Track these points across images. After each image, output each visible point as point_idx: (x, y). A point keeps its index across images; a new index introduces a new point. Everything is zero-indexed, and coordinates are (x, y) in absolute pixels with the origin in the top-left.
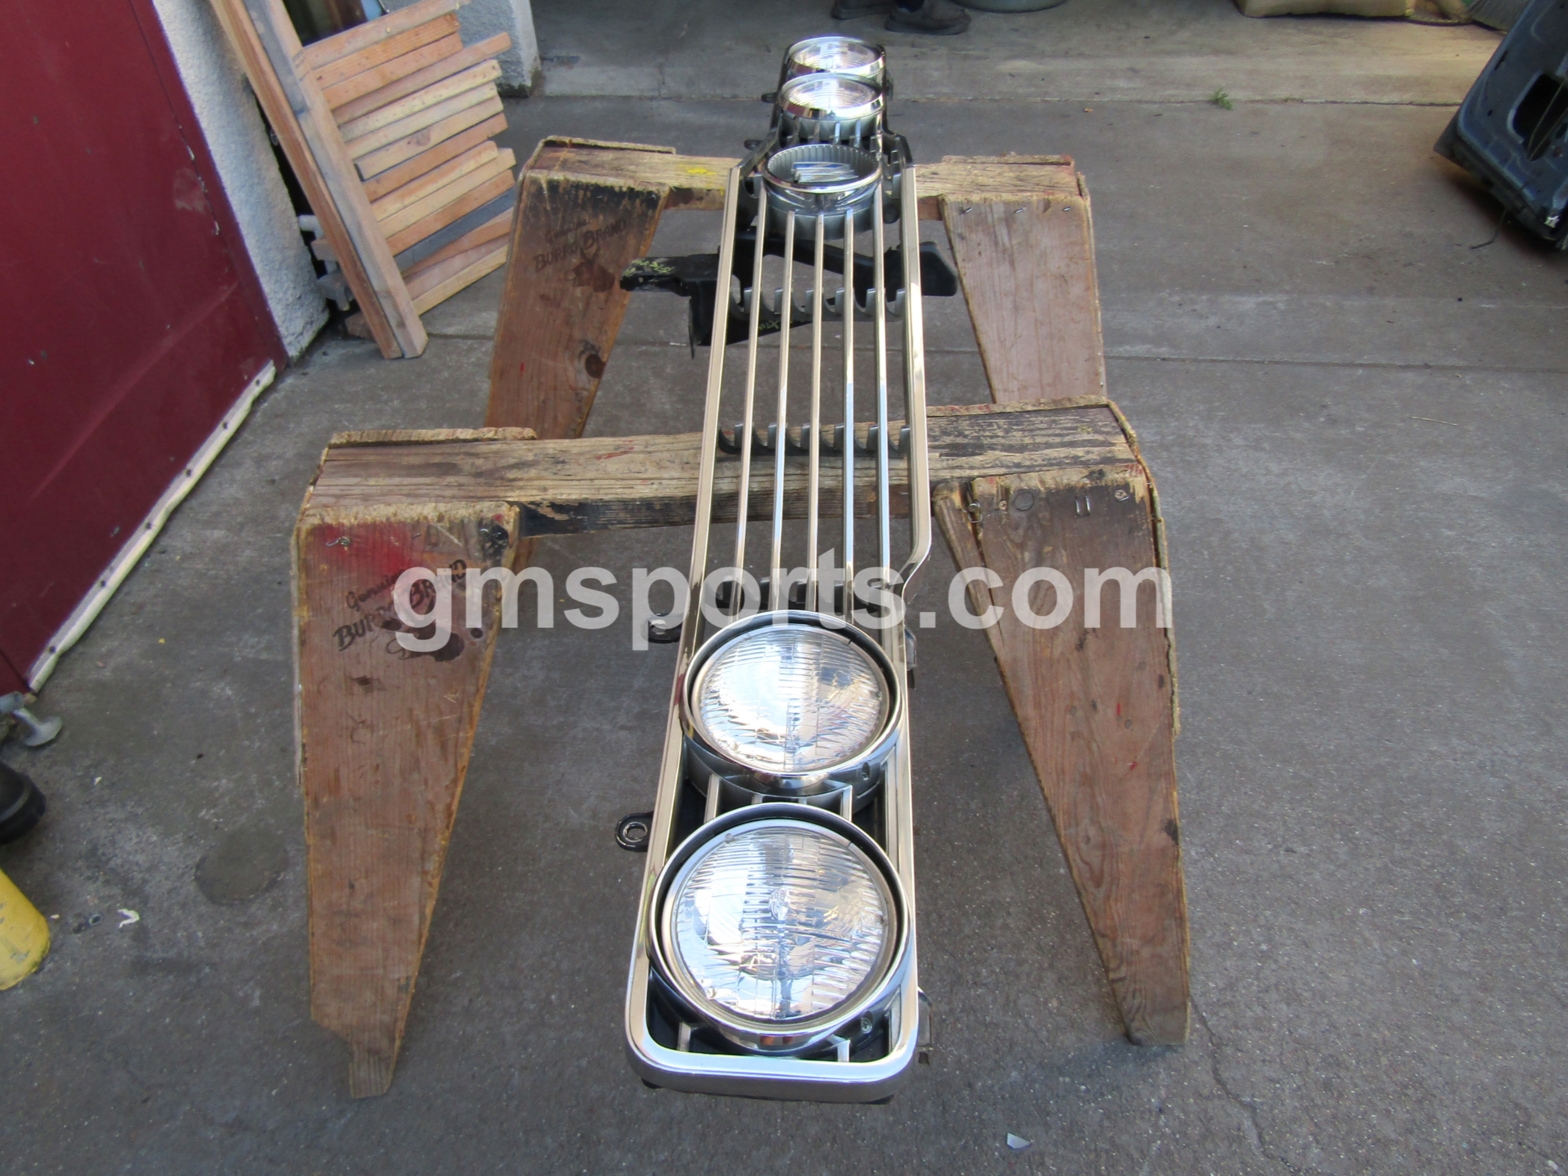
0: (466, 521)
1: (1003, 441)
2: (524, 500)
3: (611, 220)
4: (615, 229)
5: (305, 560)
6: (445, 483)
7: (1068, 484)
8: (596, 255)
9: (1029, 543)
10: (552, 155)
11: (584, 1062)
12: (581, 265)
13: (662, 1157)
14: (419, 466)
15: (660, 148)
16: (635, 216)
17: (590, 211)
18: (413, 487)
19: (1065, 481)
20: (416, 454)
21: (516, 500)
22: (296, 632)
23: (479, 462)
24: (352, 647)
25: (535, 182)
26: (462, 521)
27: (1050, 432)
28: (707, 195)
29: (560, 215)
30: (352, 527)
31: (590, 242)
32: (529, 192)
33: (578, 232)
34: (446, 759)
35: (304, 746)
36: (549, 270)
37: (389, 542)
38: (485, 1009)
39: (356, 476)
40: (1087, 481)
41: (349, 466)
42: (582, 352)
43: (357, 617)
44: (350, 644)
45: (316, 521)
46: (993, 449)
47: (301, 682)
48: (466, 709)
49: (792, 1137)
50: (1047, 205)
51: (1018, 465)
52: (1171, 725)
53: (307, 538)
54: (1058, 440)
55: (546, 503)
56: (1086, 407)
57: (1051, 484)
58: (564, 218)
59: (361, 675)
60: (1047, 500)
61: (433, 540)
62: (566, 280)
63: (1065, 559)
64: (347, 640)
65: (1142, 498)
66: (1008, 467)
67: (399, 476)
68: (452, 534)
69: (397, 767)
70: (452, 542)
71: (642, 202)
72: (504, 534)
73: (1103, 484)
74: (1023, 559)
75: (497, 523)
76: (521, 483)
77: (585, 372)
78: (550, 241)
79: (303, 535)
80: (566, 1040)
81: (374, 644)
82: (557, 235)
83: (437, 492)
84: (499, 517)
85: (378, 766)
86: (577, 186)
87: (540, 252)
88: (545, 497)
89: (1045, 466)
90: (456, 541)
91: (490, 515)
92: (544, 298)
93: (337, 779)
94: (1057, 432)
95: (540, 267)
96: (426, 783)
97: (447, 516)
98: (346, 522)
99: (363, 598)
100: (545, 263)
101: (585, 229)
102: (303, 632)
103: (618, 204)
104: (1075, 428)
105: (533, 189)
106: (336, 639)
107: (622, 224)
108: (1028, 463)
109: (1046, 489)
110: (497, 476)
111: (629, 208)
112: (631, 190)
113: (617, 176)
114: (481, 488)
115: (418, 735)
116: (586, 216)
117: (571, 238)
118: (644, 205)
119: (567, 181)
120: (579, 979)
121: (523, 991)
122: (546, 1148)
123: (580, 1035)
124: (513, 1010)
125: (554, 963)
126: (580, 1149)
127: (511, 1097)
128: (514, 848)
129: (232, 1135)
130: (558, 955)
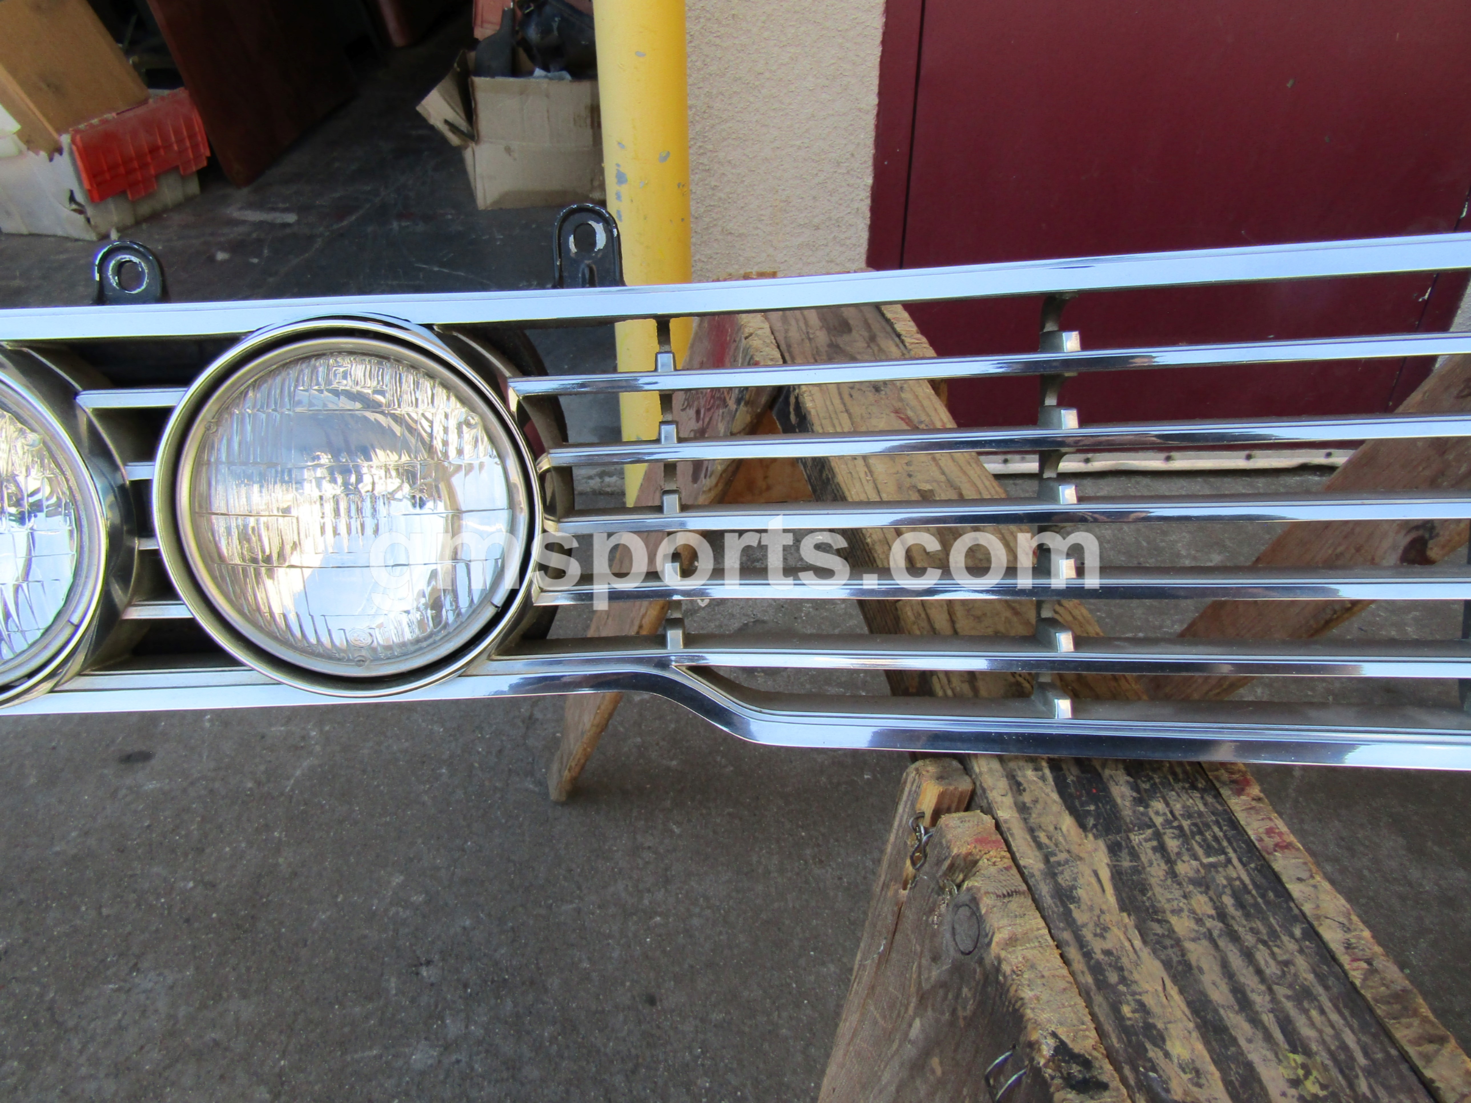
11: (586, 965)
13: (476, 1066)
19: (1027, 994)
27: (1250, 981)
38: (640, 862)
40: (1047, 1048)
42: (1416, 528)
46: (1114, 851)
51: (1065, 896)
60: (986, 977)
66: (1051, 874)
77: (1400, 552)
80: (611, 941)
94: (1260, 1000)
104: (1299, 1048)
108: (1080, 916)
109: (998, 957)
120: (681, 939)
121: (663, 890)
122: (495, 951)
123: (616, 954)
124: (641, 886)
125: (697, 910)
126: (493, 982)
127: (550, 907)
128: (832, 841)
129: (523, 722)
130: (708, 912)
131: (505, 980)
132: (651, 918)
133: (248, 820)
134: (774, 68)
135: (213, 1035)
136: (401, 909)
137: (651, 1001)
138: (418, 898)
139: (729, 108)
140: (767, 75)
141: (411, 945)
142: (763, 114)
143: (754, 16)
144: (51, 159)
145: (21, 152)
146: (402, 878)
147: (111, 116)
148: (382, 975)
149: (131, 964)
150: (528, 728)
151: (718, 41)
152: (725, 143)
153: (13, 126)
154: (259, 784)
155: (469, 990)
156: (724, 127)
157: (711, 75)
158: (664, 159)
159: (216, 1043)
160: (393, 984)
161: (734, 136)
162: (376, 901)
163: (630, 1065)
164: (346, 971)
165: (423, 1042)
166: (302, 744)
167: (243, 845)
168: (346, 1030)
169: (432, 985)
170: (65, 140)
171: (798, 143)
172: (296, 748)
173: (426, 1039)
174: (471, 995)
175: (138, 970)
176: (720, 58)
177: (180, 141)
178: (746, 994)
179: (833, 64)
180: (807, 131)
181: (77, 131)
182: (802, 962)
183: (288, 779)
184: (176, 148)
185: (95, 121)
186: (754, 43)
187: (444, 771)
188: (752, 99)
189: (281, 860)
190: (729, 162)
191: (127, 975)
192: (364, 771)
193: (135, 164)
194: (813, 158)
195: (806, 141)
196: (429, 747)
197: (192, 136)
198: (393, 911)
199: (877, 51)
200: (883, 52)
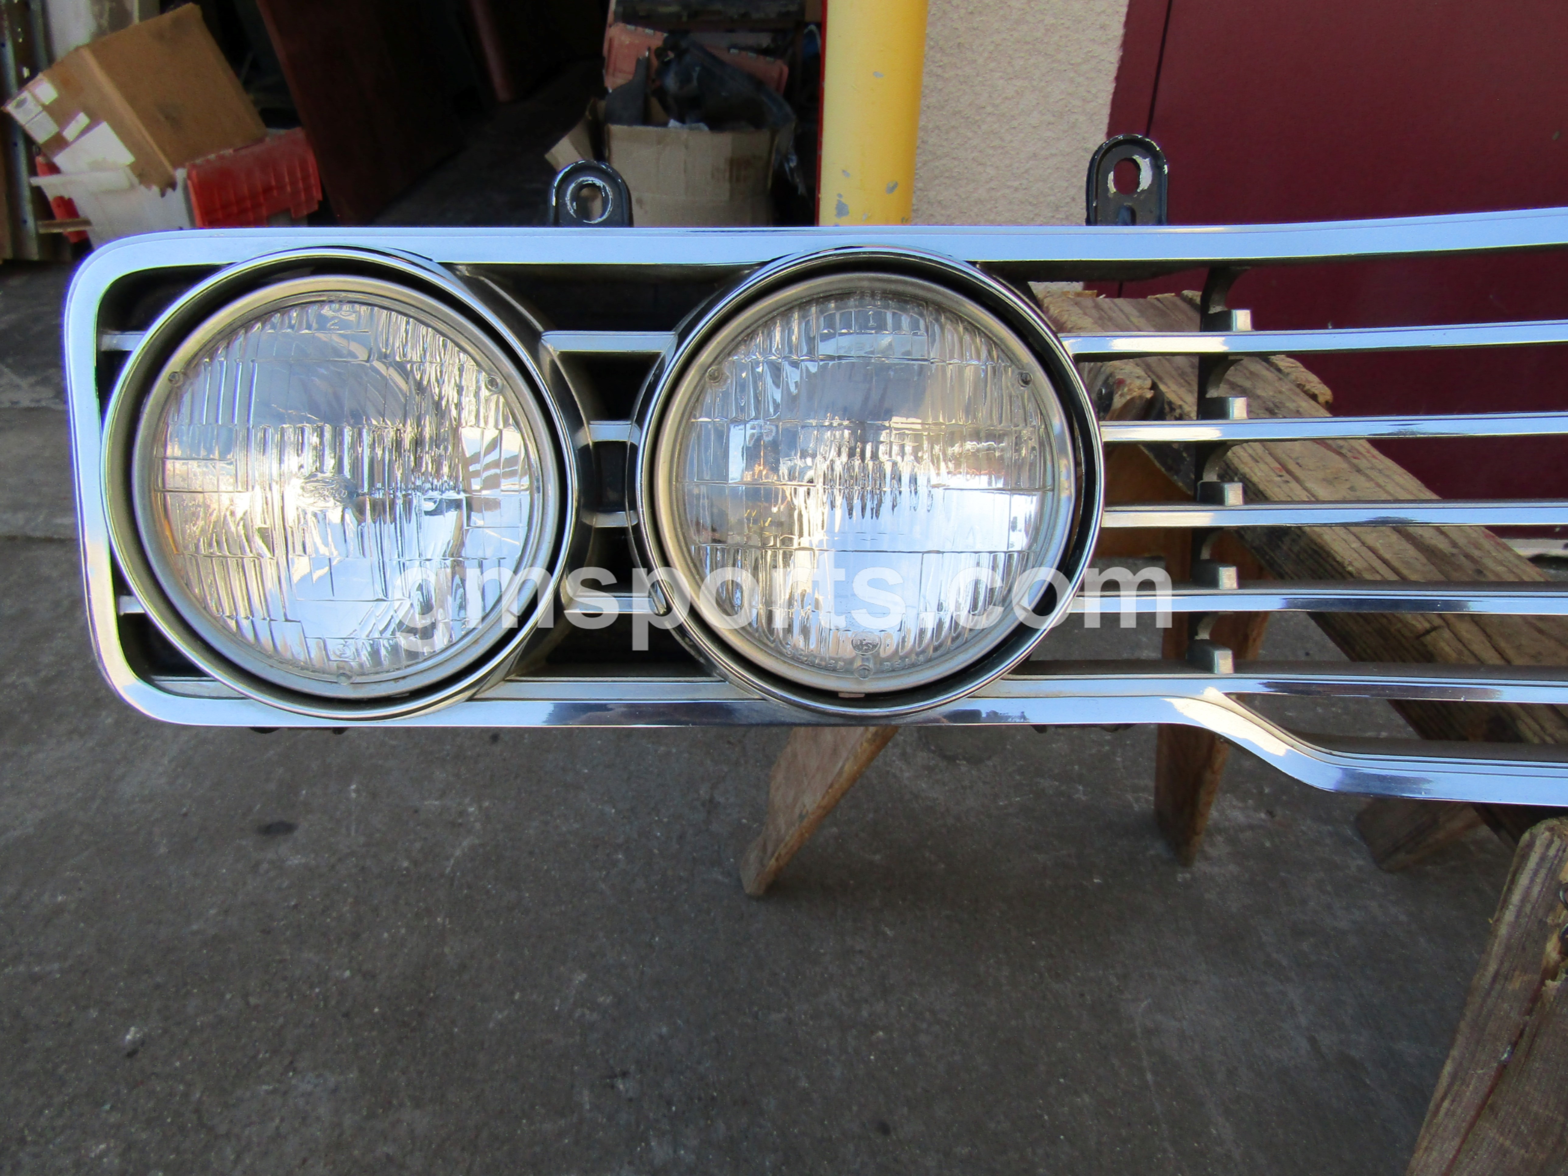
11: (804, 1084)
38: (852, 967)
80: (830, 1058)
120: (909, 1059)
121: (883, 1002)
122: (699, 1063)
123: (837, 1072)
124: (857, 996)
125: (924, 1026)
126: (700, 1099)
127: (755, 1016)
128: (1067, 952)
129: (703, 805)
130: (936, 1028)
131: (713, 1098)
132: (872, 1033)
133: (406, 904)
134: (997, 102)
135: (385, 1149)
136: (587, 1012)
137: (884, 1129)
138: (605, 1000)
139: (945, 143)
140: (989, 109)
141: (602, 1054)
142: (980, 152)
143: (981, 45)
144: (163, 194)
145: (132, 186)
146: (585, 976)
147: (228, 152)
148: (572, 1087)
149: (286, 1062)
150: (709, 812)
151: (940, 71)
152: (937, 182)
153: (127, 158)
154: (416, 863)
155: (674, 1108)
156: (937, 164)
157: (928, 107)
158: (891, 189)
159: (389, 1158)
160: (586, 1098)
161: (947, 174)
162: (558, 1001)
164: (532, 1080)
165: (626, 1166)
166: (460, 821)
167: (403, 931)
168: (537, 1149)
169: (630, 1100)
170: (180, 174)
171: (1016, 184)
172: (453, 824)
173: (630, 1163)
174: (676, 1112)
175: (294, 1070)
176: (941, 90)
177: (293, 183)
178: (992, 1125)
179: (1063, 99)
180: (1027, 171)
181: (194, 166)
182: (1052, 1090)
183: (448, 859)
184: (289, 189)
185: (212, 156)
186: (978, 75)
187: (620, 856)
188: (970, 134)
189: (447, 950)
190: (940, 202)
191: (282, 1074)
192: (531, 853)
193: (248, 204)
194: (1031, 200)
195: (1024, 182)
196: (601, 829)
197: (306, 178)
198: (577, 1014)
199: (1111, 87)
200: (1116, 88)
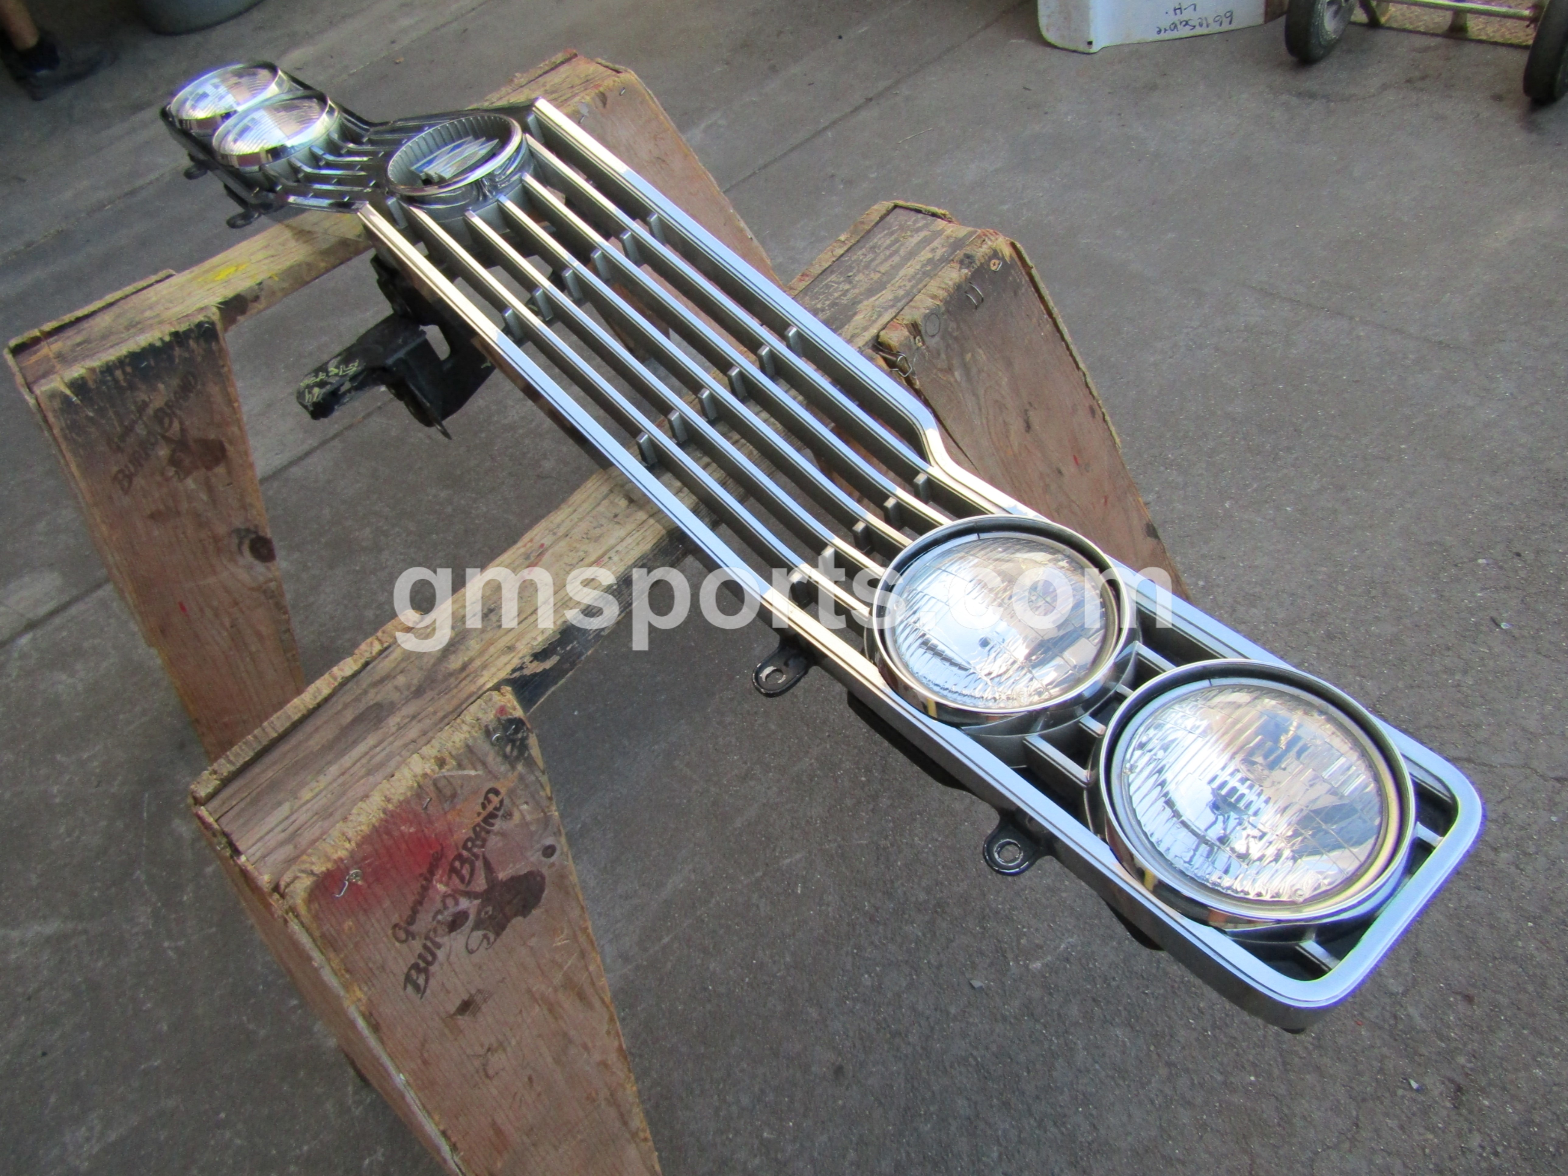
0: (470, 742)
1: (857, 291)
2: (503, 674)
3: (175, 382)
4: (186, 388)
5: (323, 936)
6: (394, 729)
7: (955, 284)
8: (183, 430)
9: (954, 362)
10: (34, 359)
11: (852, 1155)
12: (174, 451)
14: (337, 739)
15: (154, 278)
16: (199, 359)
17: (144, 387)
18: (364, 761)
19: (950, 283)
20: (317, 730)
21: (495, 681)
22: (361, 1023)
23: (401, 680)
24: (432, 982)
25: (53, 395)
26: (467, 746)
27: (882, 256)
28: (261, 290)
29: (111, 413)
30: (352, 853)
31: (166, 421)
32: (54, 411)
33: (145, 418)
34: (590, 1006)
35: (444, 1133)
36: (139, 482)
37: (402, 835)
39: (280, 804)
40: (965, 271)
41: (255, 802)
42: (240, 544)
43: (417, 945)
44: (427, 981)
45: (306, 882)
46: (860, 302)
47: (399, 1070)
48: (582, 939)
49: (1066, 1032)
50: (603, 98)
51: (897, 299)
52: (1115, 443)
53: (309, 910)
54: (896, 259)
55: (528, 659)
56: (882, 218)
57: (942, 294)
58: (116, 413)
59: (458, 1003)
60: (948, 311)
61: (448, 792)
62: (167, 480)
63: (984, 357)
64: (421, 981)
65: (1011, 256)
66: (892, 306)
67: (330, 763)
68: (464, 769)
69: (549, 1060)
70: (470, 777)
71: (197, 340)
72: (519, 723)
73: (978, 264)
74: (956, 381)
75: (504, 717)
76: (478, 663)
77: (256, 562)
78: (119, 449)
79: (303, 910)
81: (453, 958)
82: (123, 437)
83: (399, 743)
84: (502, 710)
85: (530, 1079)
86: (108, 369)
87: (115, 469)
88: (520, 655)
89: (917, 284)
90: (473, 773)
91: (491, 716)
92: (153, 516)
93: (499, 1132)
94: (887, 253)
95: (126, 484)
96: (585, 1047)
97: (446, 755)
98: (342, 853)
99: (411, 920)
100: (130, 478)
101: (150, 411)
102: (368, 1017)
103: (171, 359)
104: (897, 241)
105: (57, 404)
106: (410, 988)
107: (191, 378)
108: (902, 292)
109: (941, 301)
110: (440, 677)
111: (187, 355)
112: (176, 335)
113: (142, 331)
114: (443, 701)
115: (551, 1010)
116: (142, 396)
117: (140, 430)
118: (202, 342)
119: (92, 370)
120: (770, 1097)
121: (735, 1156)
123: (824, 1138)
125: (734, 1108)
130: (729, 1098)
132: (769, 1142)
137: (839, 1071)
163: (898, 1040)
178: (779, 1008)
182: (723, 989)
